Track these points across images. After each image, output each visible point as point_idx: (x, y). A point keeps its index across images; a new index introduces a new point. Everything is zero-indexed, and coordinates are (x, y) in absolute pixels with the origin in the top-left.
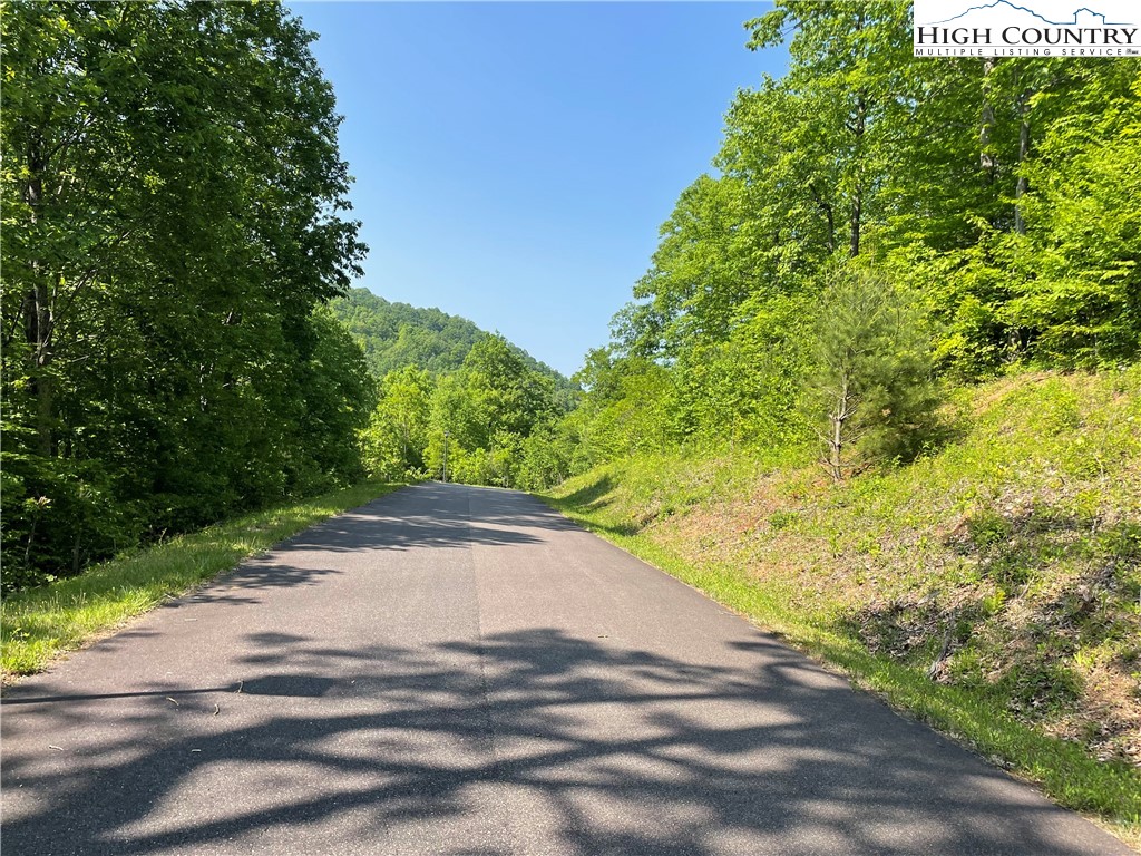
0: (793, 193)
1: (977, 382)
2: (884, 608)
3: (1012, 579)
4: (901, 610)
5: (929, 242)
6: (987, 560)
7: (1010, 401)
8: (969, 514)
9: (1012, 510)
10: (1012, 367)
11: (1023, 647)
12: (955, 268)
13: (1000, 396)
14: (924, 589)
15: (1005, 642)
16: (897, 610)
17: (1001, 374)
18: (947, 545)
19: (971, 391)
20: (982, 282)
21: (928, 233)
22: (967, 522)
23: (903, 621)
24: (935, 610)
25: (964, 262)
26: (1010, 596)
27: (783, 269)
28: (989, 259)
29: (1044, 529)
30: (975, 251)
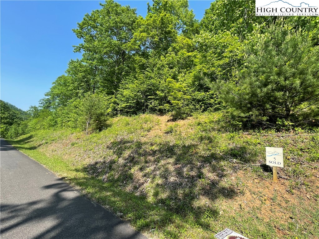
0: (82, 81)
1: (113, 117)
2: (94, 163)
3: (119, 154)
4: (98, 163)
5: (106, 93)
6: (115, 150)
7: (119, 120)
8: (112, 141)
9: (119, 140)
10: (119, 115)
11: (122, 169)
12: (110, 98)
13: (117, 120)
14: (103, 158)
15: (118, 168)
16: (96, 163)
17: (117, 116)
18: (107, 148)
19: (113, 119)
20: (115, 101)
21: (106, 92)
22: (111, 143)
23: (98, 166)
24: (104, 162)
25: (112, 98)
26: (119, 158)
27: (80, 95)
28: (116, 98)
29: (124, 143)
30: (114, 96)
